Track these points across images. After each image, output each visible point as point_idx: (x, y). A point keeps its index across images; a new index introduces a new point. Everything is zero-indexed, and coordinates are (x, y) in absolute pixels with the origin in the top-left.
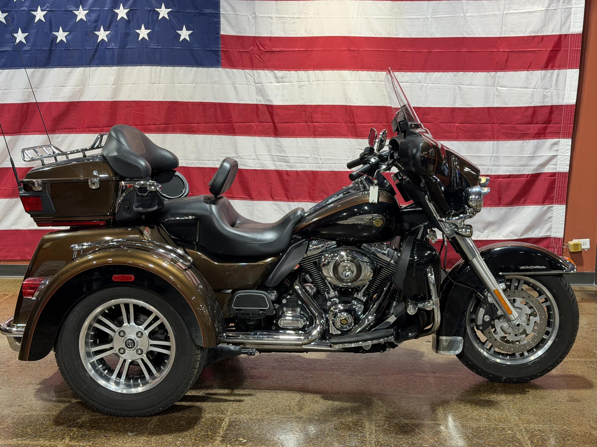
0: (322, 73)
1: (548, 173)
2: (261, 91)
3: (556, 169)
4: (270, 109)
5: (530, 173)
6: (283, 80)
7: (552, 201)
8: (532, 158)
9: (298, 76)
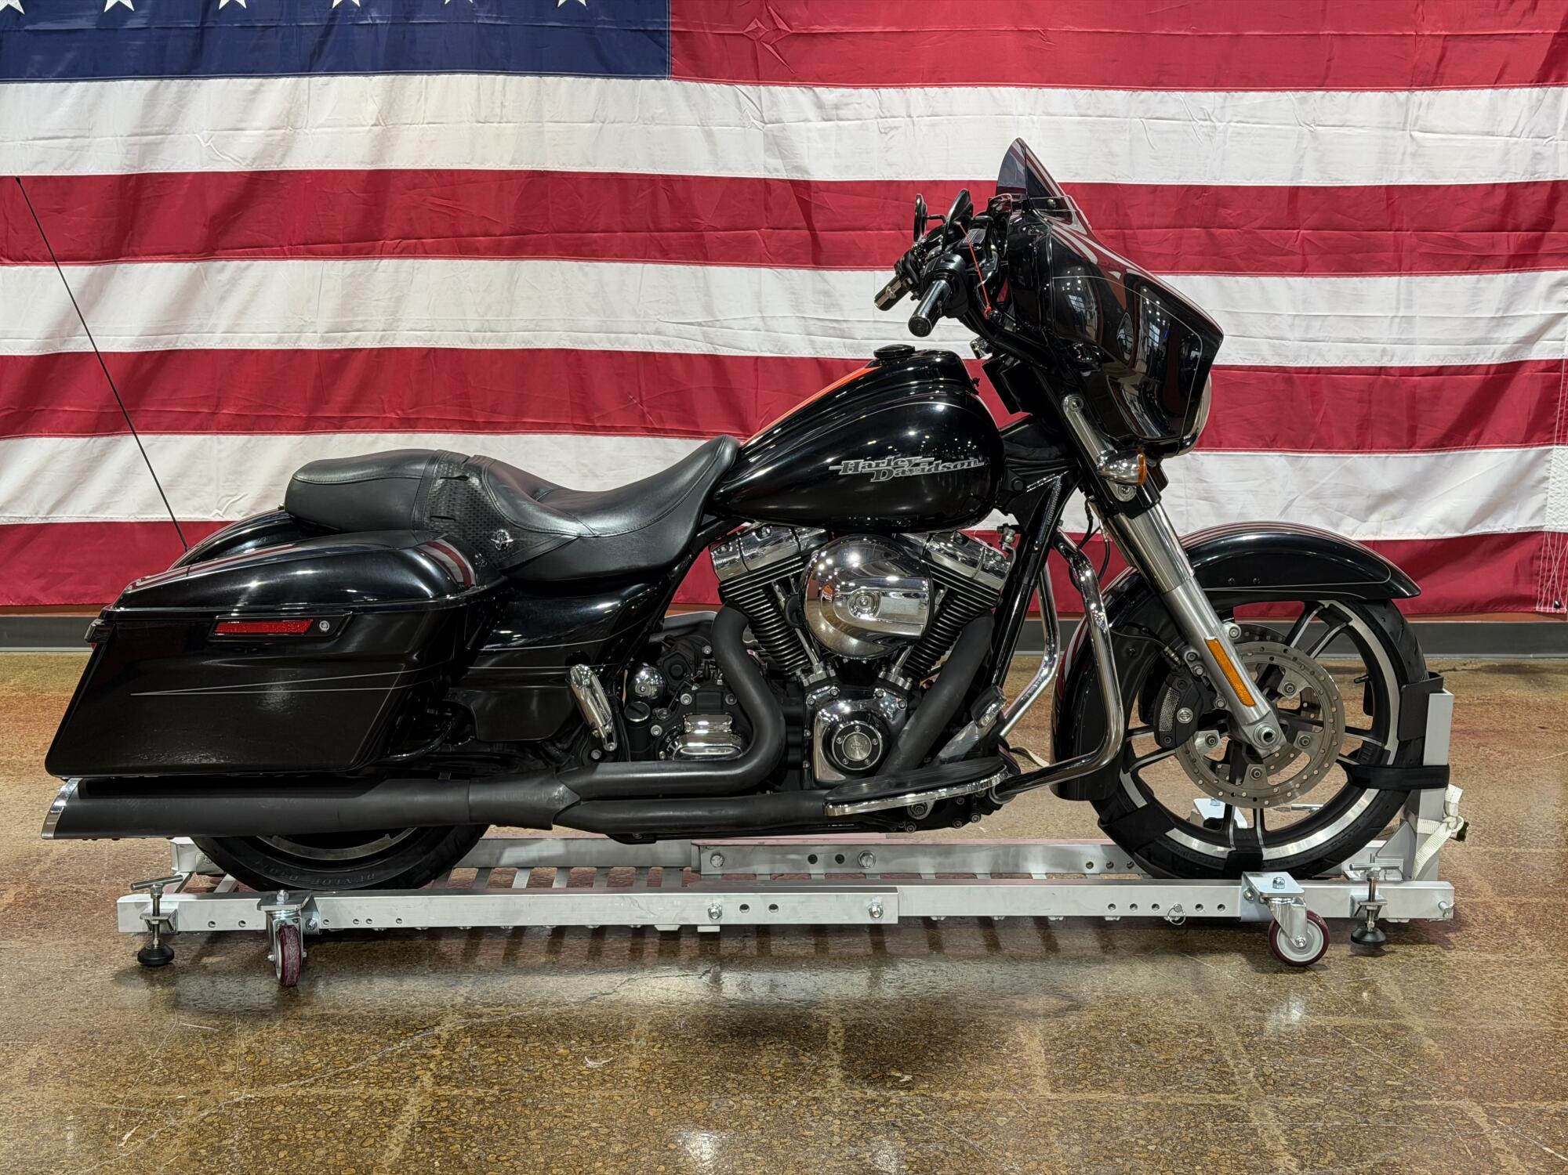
0: (946, 93)
1: (1540, 361)
2: (776, 145)
3: (1562, 350)
4: (803, 192)
5: (1495, 361)
6: (839, 112)
7: (1548, 436)
8: (1500, 321)
9: (880, 103)
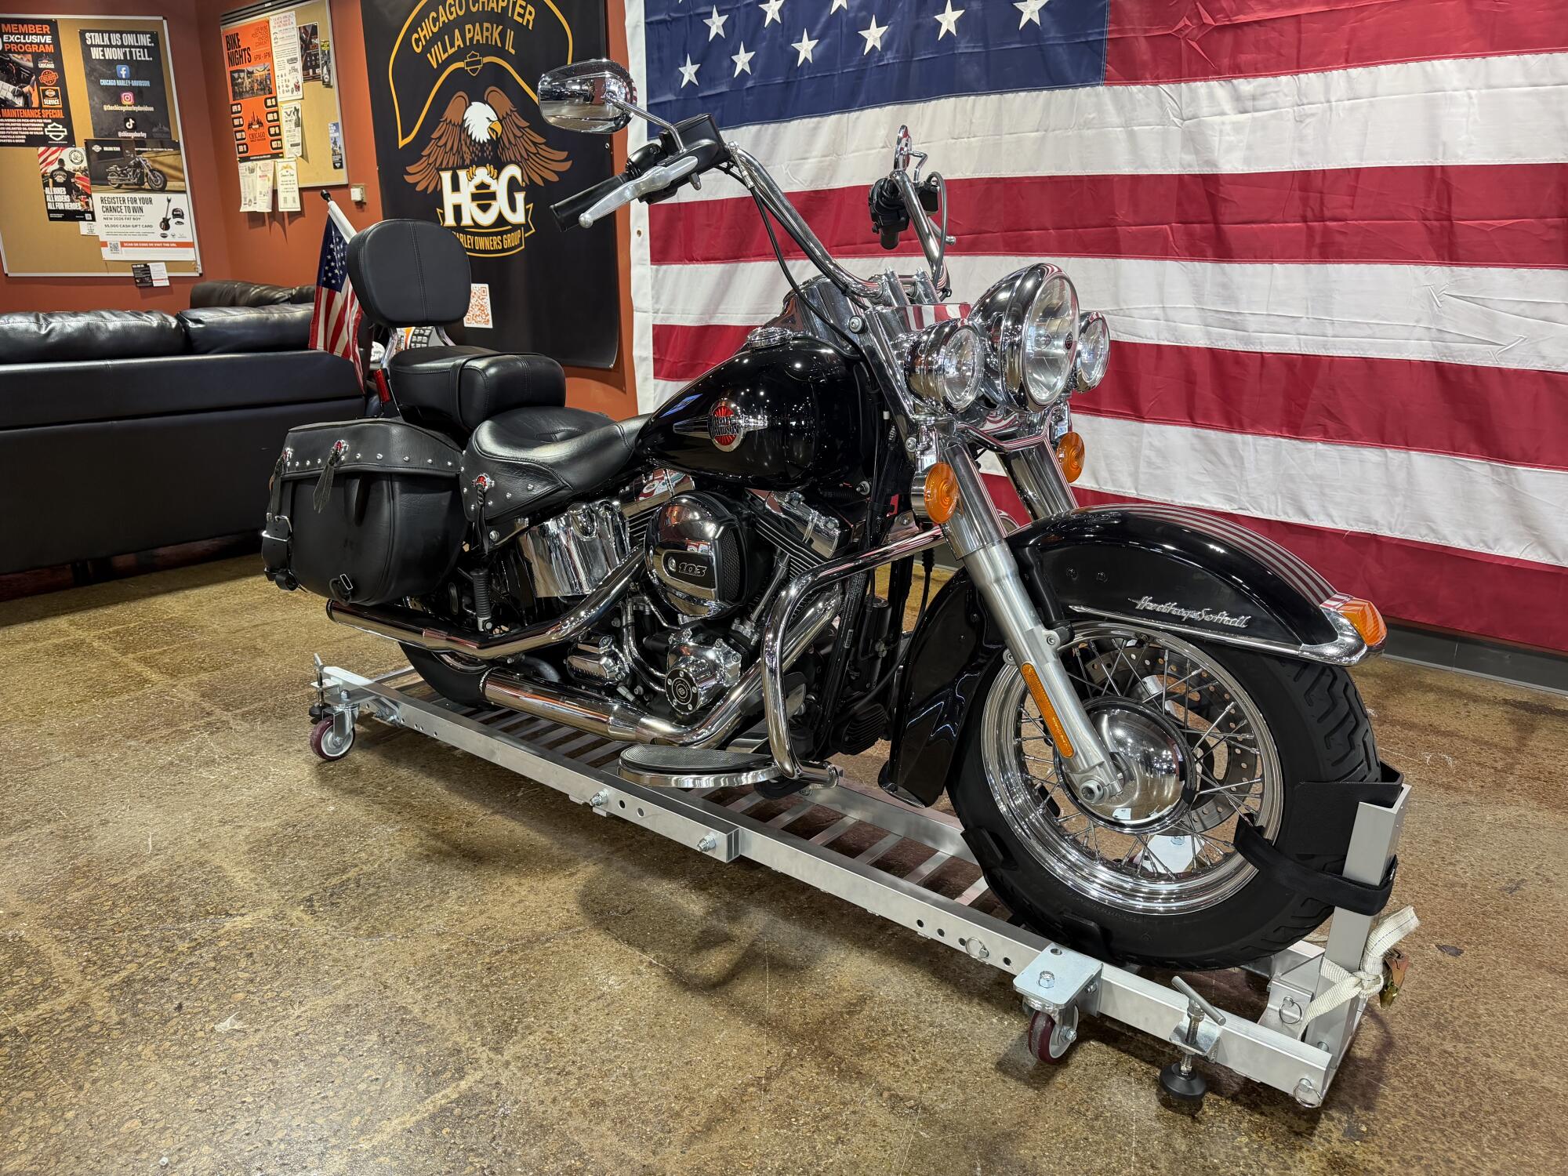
0: (1370, 73)
2: (1194, 140)
4: (1210, 184)
6: (1256, 103)
9: (1299, 89)
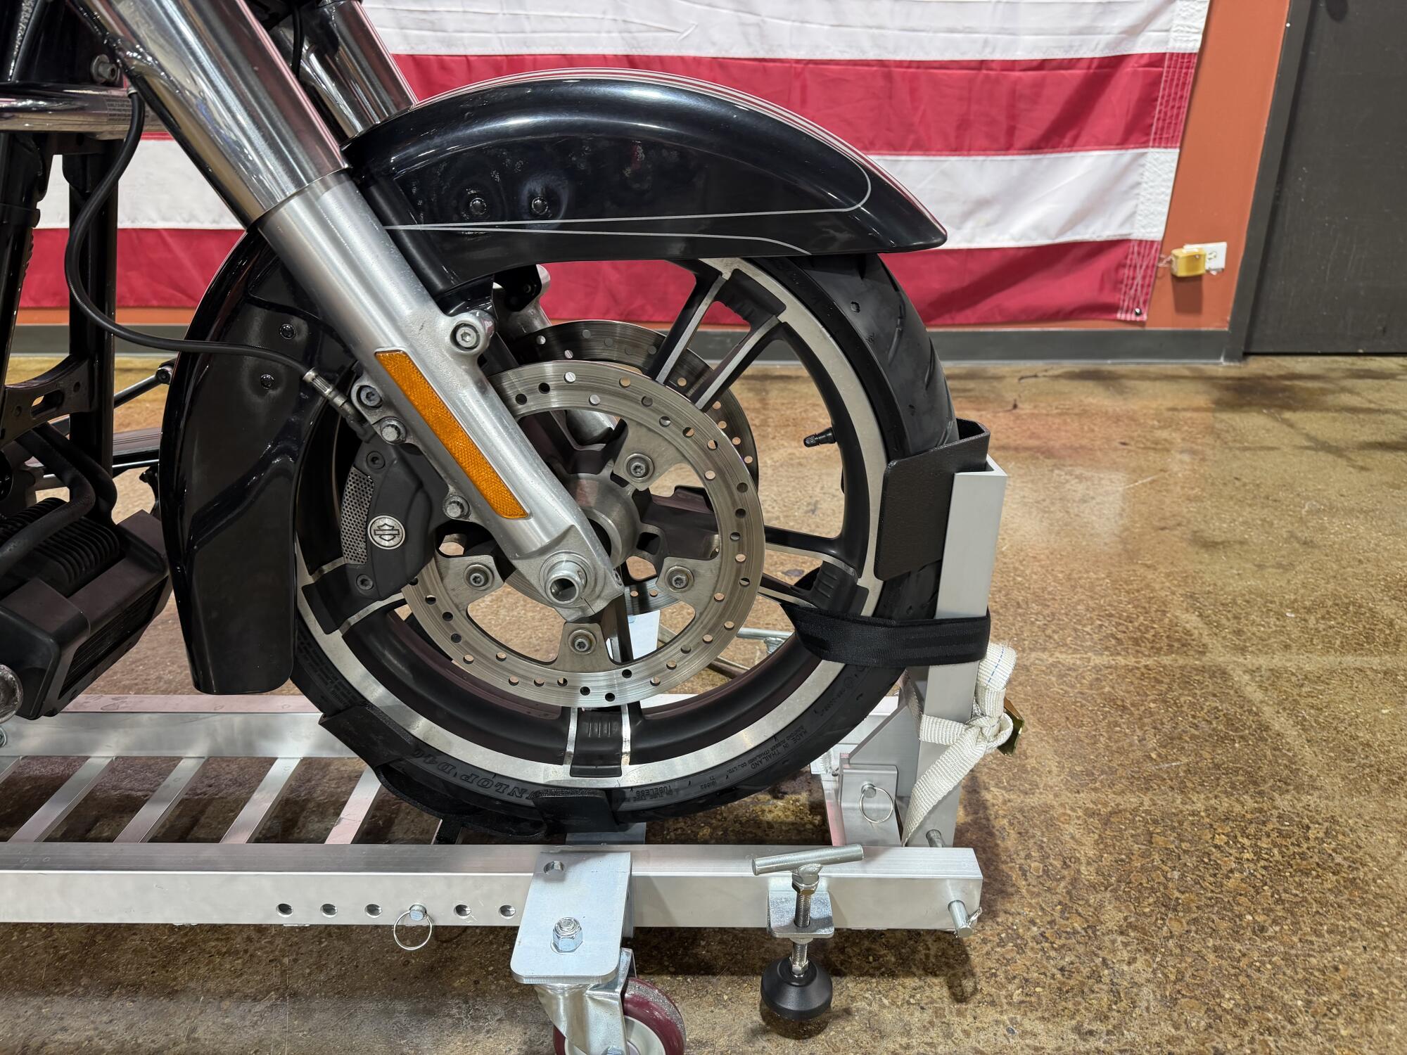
1: (1142, 55)
3: (1167, 42)
5: (1098, 54)
7: (1145, 139)
8: (1108, 7)
